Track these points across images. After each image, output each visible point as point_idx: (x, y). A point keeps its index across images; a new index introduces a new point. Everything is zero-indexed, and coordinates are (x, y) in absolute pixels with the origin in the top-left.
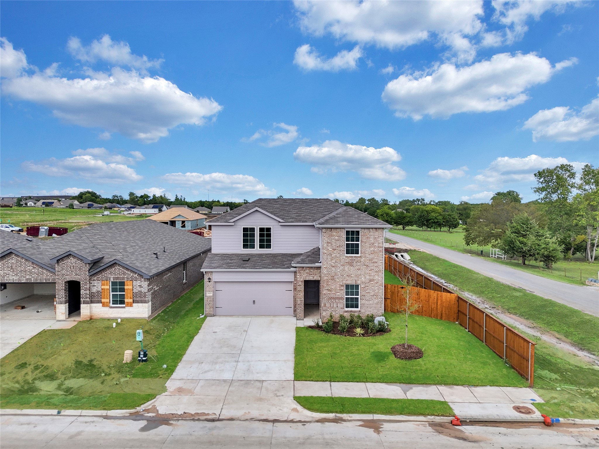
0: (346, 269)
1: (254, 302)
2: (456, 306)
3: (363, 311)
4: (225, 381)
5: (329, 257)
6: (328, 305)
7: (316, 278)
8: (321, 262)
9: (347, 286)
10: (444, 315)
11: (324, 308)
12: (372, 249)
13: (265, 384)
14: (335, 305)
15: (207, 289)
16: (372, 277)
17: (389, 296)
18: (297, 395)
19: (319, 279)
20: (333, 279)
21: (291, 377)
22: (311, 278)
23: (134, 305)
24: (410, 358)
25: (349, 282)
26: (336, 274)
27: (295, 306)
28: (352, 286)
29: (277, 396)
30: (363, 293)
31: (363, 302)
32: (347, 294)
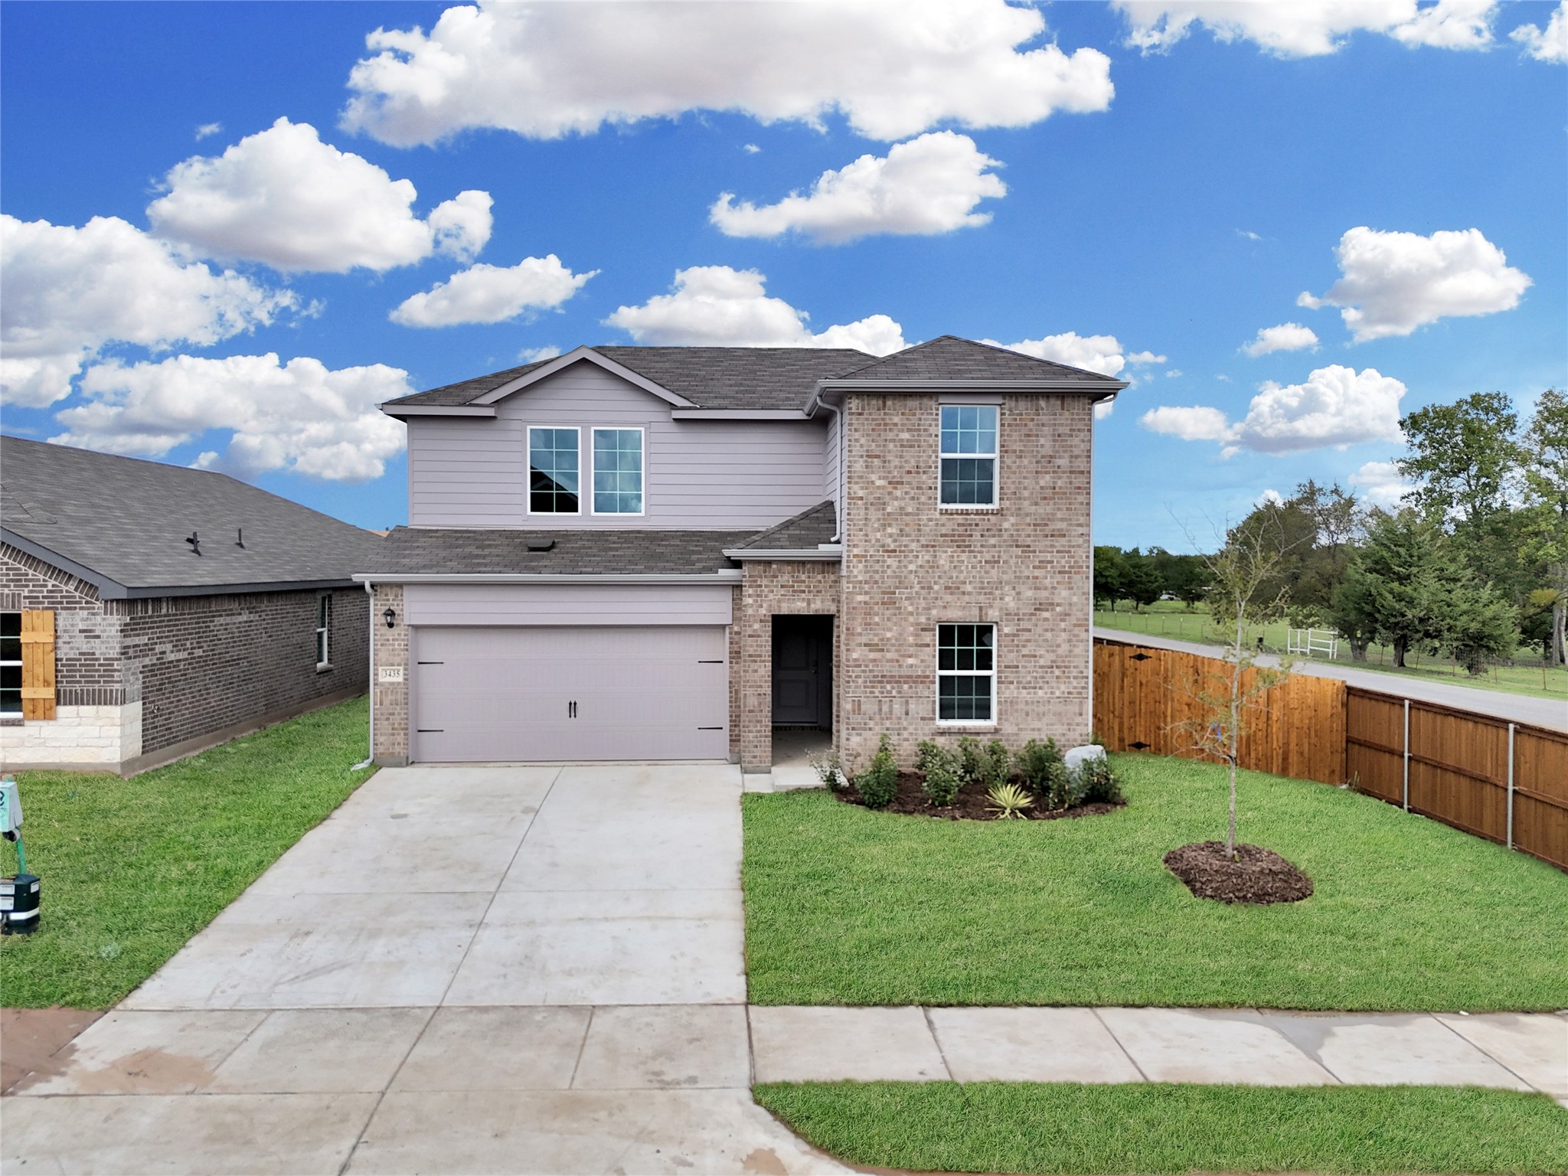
0: (943, 560)
1: (573, 707)
2: (1338, 725)
3: (1008, 728)
4: (398, 1014)
5: (874, 514)
6: (869, 707)
7: (818, 606)
8: (838, 542)
9: (946, 633)
10: (1294, 758)
11: (856, 719)
12: (1046, 480)
13: (602, 1024)
14: (898, 708)
15: (383, 655)
16: (1044, 594)
18: (772, 1075)
19: (832, 609)
20: (889, 601)
21: (735, 987)
22: (799, 606)
23: (63, 711)
24: (1262, 897)
25: (959, 614)
26: (901, 583)
27: (735, 722)
28: (966, 632)
29: (665, 1085)
30: (1011, 658)
31: (1011, 692)
32: (945, 661)
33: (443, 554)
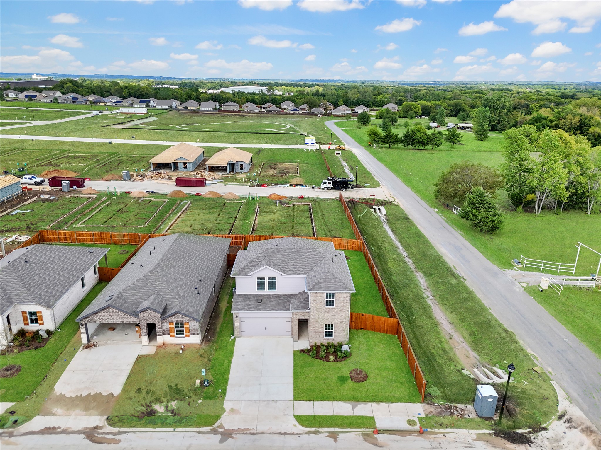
0: (326, 315)
1: (266, 328)
2: (396, 326)
3: (335, 339)
4: (255, 401)
5: (314, 308)
6: (314, 336)
7: (306, 318)
8: (309, 309)
9: (326, 325)
10: (388, 331)
11: (311, 338)
12: (342, 304)
13: (278, 403)
14: (318, 336)
15: (236, 322)
16: (341, 320)
17: (354, 320)
18: (295, 414)
19: (308, 318)
20: (317, 321)
21: (292, 398)
22: (303, 318)
23: (190, 336)
25: (327, 323)
26: (319, 318)
27: (292, 331)
28: (329, 325)
29: (285, 415)
30: (336, 329)
31: (336, 334)
32: (326, 329)
33: (244, 303)
